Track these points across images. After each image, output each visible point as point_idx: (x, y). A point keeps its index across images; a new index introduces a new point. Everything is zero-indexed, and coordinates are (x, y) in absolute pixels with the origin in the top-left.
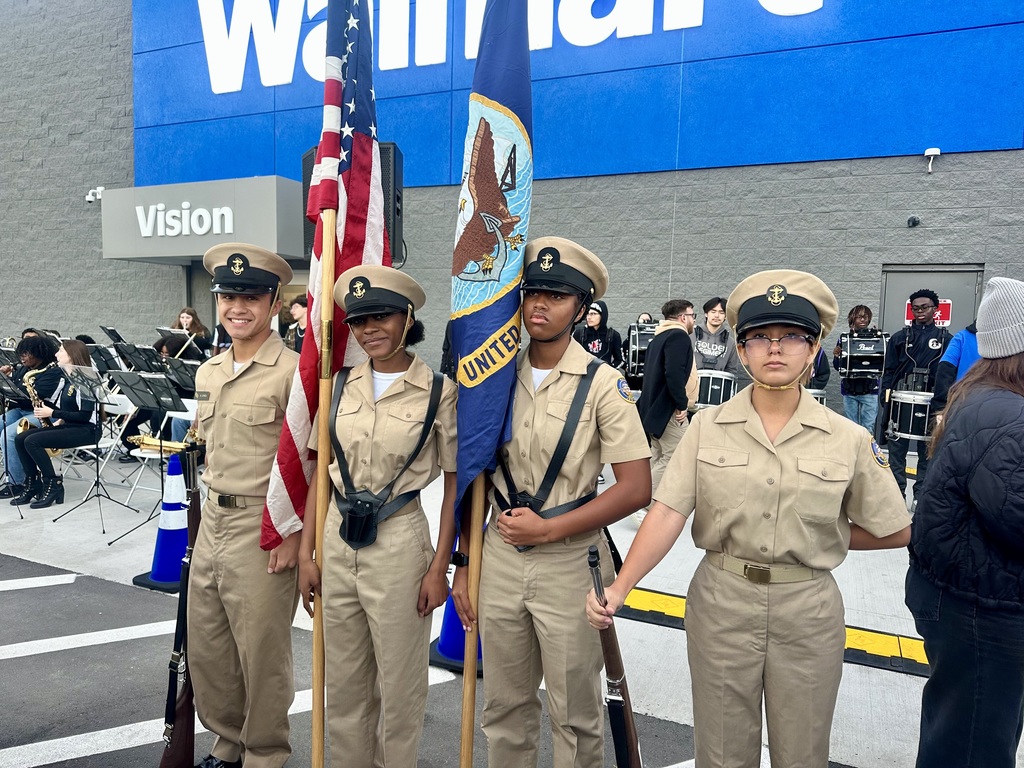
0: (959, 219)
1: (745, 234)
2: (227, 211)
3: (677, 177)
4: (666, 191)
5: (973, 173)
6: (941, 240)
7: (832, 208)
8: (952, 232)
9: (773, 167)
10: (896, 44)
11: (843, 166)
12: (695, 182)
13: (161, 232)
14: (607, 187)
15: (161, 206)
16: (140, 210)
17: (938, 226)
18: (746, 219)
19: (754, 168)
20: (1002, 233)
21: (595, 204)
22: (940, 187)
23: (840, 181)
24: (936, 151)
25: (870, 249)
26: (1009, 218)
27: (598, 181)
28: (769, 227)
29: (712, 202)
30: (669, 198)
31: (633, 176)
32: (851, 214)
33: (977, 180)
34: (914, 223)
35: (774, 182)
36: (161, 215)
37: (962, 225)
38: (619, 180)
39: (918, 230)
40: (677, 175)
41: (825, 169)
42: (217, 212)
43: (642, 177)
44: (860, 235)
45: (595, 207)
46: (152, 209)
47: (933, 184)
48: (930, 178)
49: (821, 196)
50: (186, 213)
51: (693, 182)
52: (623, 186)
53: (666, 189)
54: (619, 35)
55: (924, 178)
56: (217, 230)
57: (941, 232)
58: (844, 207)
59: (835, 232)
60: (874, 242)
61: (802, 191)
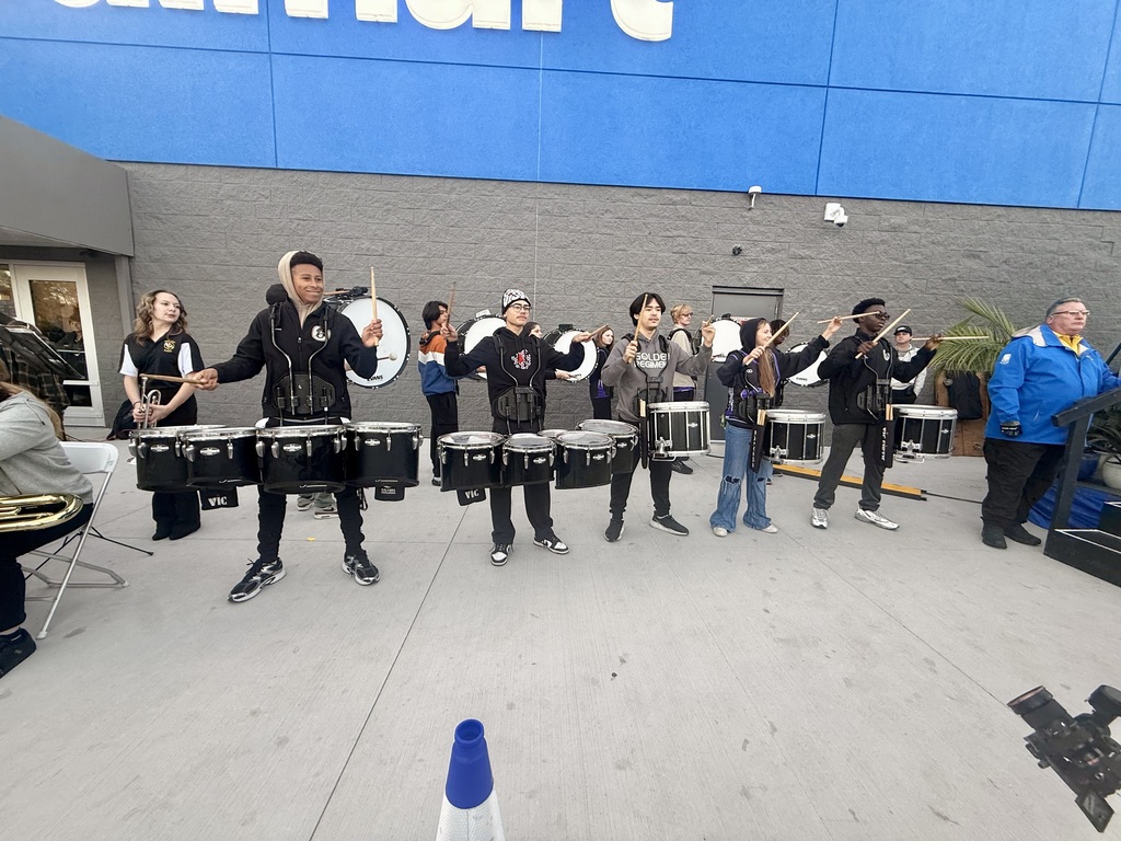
0: (769, 251)
1: (602, 252)
3: (539, 189)
4: (529, 203)
5: (780, 213)
6: (755, 268)
7: (675, 233)
8: (763, 262)
9: (626, 189)
10: (729, 87)
11: (684, 195)
12: (556, 197)
14: (467, 191)
17: (753, 256)
18: (603, 237)
19: (610, 188)
20: (797, 264)
21: (456, 209)
22: (756, 223)
23: (682, 210)
24: (758, 189)
25: (704, 273)
26: (803, 252)
28: (622, 247)
29: (572, 218)
30: (531, 210)
31: (495, 183)
32: (690, 240)
33: (782, 219)
34: (737, 252)
35: (629, 204)
37: (770, 257)
38: (479, 185)
39: (739, 258)
40: (539, 187)
41: (670, 197)
43: (504, 185)
44: (696, 259)
45: (455, 211)
47: (752, 219)
48: (749, 214)
49: (666, 222)
51: (554, 196)
52: (484, 192)
53: (528, 201)
55: (745, 213)
57: (756, 261)
58: (684, 233)
59: (677, 255)
60: (708, 267)
61: (651, 215)
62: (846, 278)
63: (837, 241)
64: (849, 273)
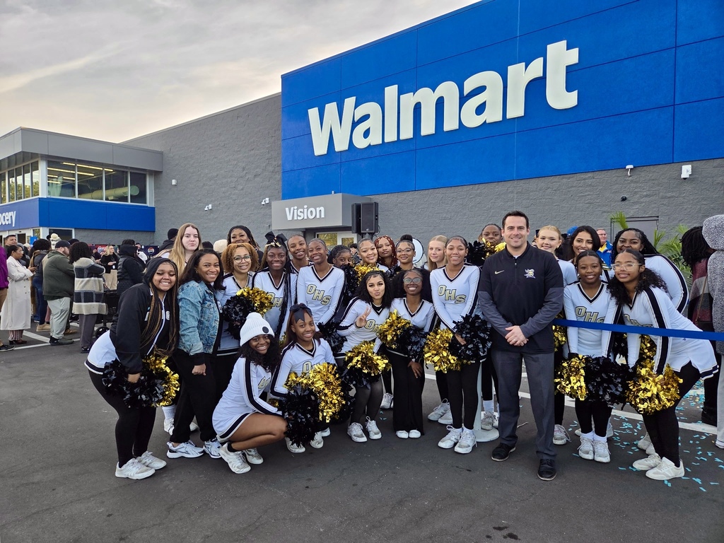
0: (646, 196)
2: (322, 209)
4: (510, 190)
5: (651, 175)
6: (637, 206)
7: (587, 194)
8: (642, 203)
9: (558, 177)
10: (612, 119)
11: (590, 175)
13: (295, 218)
14: (484, 188)
15: (296, 208)
16: (287, 209)
17: (636, 200)
18: (547, 200)
20: (666, 202)
21: (479, 196)
22: (636, 182)
23: (589, 182)
24: (631, 166)
25: (604, 212)
26: (669, 195)
27: (481, 186)
28: (558, 204)
29: (531, 194)
30: (512, 192)
31: (495, 183)
32: (595, 196)
33: (653, 178)
34: (624, 199)
35: (559, 183)
36: (295, 211)
37: (647, 199)
38: (489, 185)
39: (626, 202)
40: (516, 182)
41: (582, 176)
42: (318, 209)
43: (500, 183)
44: (599, 205)
45: (479, 198)
46: (292, 208)
47: (632, 181)
48: (629, 178)
49: (581, 189)
50: (306, 210)
51: (522, 185)
52: (491, 188)
53: (511, 188)
54: (487, 122)
55: (626, 179)
56: (318, 217)
57: (637, 202)
58: (591, 193)
59: (588, 205)
60: (606, 209)
61: (572, 187)
62: (703, 206)
63: (694, 185)
64: (705, 203)
